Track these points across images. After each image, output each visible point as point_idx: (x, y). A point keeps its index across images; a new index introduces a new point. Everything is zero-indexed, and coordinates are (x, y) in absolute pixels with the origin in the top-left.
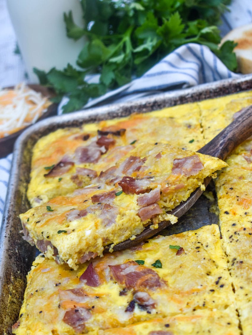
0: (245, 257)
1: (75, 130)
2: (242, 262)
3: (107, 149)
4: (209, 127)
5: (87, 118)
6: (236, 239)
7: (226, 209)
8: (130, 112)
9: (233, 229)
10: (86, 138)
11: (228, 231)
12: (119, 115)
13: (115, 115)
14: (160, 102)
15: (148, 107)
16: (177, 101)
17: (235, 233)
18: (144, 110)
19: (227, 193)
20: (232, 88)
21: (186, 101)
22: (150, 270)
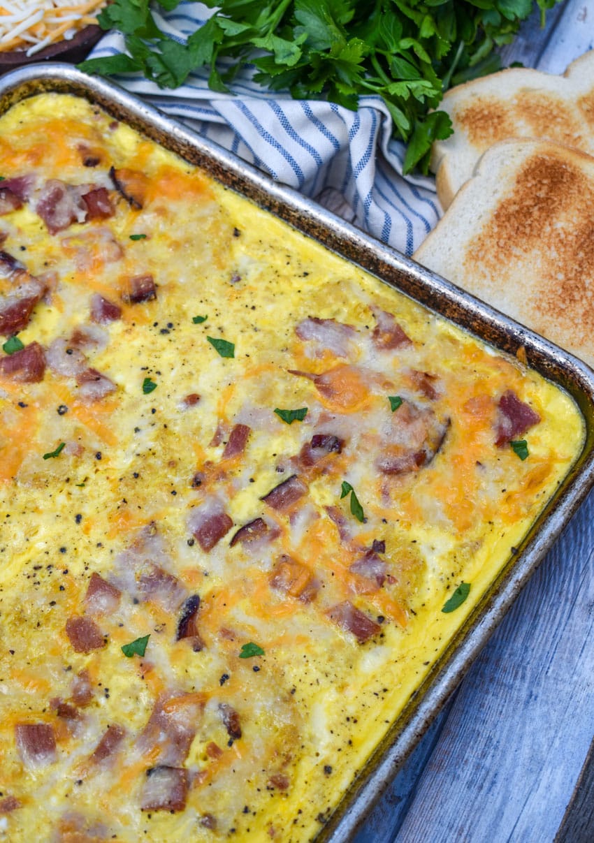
3: (87, 218)
4: (253, 308)
5: (134, 118)
6: (38, 578)
7: (87, 511)
8: (199, 161)
9: (54, 557)
10: (91, 162)
11: (47, 553)
12: (182, 152)
13: (175, 147)
14: (249, 186)
15: (228, 177)
16: (275, 206)
17: (49, 567)
18: (221, 177)
19: (121, 479)
20: (364, 259)
21: (287, 217)
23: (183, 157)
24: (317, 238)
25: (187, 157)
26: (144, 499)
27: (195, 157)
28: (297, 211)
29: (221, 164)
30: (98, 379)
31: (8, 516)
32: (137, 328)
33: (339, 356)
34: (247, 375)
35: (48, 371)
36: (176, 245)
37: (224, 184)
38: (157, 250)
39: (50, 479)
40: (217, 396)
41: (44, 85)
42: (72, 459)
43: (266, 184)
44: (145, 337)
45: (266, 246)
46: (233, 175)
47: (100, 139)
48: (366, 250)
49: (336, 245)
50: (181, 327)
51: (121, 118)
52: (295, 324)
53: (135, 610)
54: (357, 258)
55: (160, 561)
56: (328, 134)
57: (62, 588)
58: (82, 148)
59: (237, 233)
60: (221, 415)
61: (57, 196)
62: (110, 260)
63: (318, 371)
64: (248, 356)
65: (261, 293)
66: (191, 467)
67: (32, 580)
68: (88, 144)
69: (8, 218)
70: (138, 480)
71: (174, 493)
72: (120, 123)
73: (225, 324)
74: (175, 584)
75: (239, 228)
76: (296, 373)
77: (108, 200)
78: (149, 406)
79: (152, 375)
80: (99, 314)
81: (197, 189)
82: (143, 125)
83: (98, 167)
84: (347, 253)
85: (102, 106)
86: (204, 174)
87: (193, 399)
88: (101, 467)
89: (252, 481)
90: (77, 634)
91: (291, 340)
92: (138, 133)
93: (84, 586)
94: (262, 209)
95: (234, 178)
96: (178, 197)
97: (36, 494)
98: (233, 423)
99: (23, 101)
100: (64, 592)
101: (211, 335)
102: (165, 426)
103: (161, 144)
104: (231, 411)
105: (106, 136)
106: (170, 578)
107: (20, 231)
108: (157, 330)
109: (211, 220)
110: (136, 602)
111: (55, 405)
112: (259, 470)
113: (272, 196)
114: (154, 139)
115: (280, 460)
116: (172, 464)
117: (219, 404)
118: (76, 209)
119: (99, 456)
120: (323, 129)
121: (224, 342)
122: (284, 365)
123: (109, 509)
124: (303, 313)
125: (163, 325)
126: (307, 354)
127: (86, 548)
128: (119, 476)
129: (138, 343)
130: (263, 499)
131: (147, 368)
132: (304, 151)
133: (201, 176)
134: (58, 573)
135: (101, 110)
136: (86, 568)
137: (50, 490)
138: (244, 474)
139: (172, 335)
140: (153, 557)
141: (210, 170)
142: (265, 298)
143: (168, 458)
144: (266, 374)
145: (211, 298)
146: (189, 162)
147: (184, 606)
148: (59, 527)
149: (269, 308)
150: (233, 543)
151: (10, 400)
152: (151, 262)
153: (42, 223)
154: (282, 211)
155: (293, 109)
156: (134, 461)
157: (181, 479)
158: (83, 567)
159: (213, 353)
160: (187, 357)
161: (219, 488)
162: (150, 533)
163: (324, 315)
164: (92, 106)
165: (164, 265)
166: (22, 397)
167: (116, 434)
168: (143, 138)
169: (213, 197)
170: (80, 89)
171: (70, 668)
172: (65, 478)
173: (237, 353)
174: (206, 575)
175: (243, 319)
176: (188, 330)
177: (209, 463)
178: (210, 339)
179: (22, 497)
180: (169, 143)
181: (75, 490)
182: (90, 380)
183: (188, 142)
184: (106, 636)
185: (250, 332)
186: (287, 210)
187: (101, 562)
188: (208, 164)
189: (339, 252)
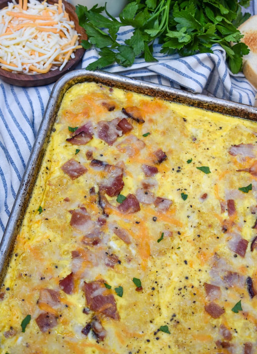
0: (182, 318)
1: (106, 89)
2: (178, 322)
3: (123, 133)
4: (208, 149)
6: (183, 294)
7: (187, 258)
8: (155, 94)
9: (184, 282)
10: (111, 109)
11: (181, 281)
12: (146, 93)
13: (142, 91)
14: (182, 98)
15: (171, 97)
16: (195, 104)
17: (185, 287)
18: (167, 98)
19: (194, 240)
20: (242, 114)
21: (202, 107)
22: (112, 297)
23: (147, 95)
24: (218, 112)
25: (149, 94)
26: (207, 245)
27: (153, 93)
28: (207, 102)
29: (167, 92)
30: (163, 201)
31: (157, 272)
32: (167, 173)
33: (252, 158)
34: (220, 179)
35: (141, 204)
36: (164, 133)
37: (169, 101)
38: (156, 137)
39: (166, 250)
40: (213, 191)
41: (74, 81)
42: (169, 238)
43: (189, 95)
44: (172, 176)
45: (198, 121)
46: (173, 96)
47: (109, 97)
48: (242, 110)
49: (228, 112)
50: (184, 167)
51: (113, 86)
52: (228, 150)
53: (229, 292)
54: (238, 115)
55: (228, 268)
56: (206, 67)
57: (195, 294)
58: (104, 104)
59: (185, 120)
60: (219, 199)
61: (106, 128)
62: (142, 148)
63: (247, 167)
64: (216, 170)
65: (207, 142)
66: (218, 225)
67: (181, 295)
68: (105, 101)
69: (88, 144)
70: (201, 238)
71: (218, 238)
72: (113, 88)
73: (200, 160)
74: (238, 275)
75: (184, 118)
76: (239, 171)
77: (128, 123)
78: (188, 205)
79: (183, 191)
80: (149, 173)
81: (160, 106)
82: (124, 86)
83: (114, 110)
84: (233, 114)
85: (102, 83)
86: (159, 99)
87: (205, 196)
88: (182, 238)
89: (245, 221)
90: (212, 311)
91: (229, 157)
92: (123, 90)
93: (203, 290)
94: (189, 106)
95: (174, 97)
96: (154, 112)
97: (163, 259)
98: (226, 201)
99: (68, 91)
100: (196, 296)
101: (198, 166)
102: (199, 211)
103: (135, 92)
104: (222, 195)
105: (110, 95)
106: (235, 274)
107: (96, 148)
108: (175, 172)
109: (172, 117)
110: (227, 289)
111: (151, 218)
112: (245, 216)
113: (194, 99)
114: (131, 90)
115: (251, 209)
116: (210, 226)
117: (215, 194)
118: (117, 131)
119: (179, 233)
120: (203, 65)
121: (204, 167)
122: (232, 169)
123: (195, 254)
124: (228, 145)
125: (176, 169)
126: (239, 161)
127: (195, 274)
128: (192, 239)
129: (170, 180)
130: (254, 227)
131: (180, 189)
132: (200, 76)
133: (158, 100)
134: (190, 289)
135: (103, 85)
136: (200, 282)
137: (168, 255)
138: (240, 220)
139: (182, 171)
140: (224, 268)
141: (161, 96)
142: (210, 143)
143: (207, 224)
144: (227, 175)
145: (189, 151)
146: (150, 96)
147: (247, 283)
148: (180, 269)
149: (214, 147)
150: (252, 250)
151: (131, 222)
152: (157, 144)
153: (103, 142)
154: (200, 105)
155: (191, 60)
156: (194, 231)
157: (217, 231)
158: (198, 282)
159: (202, 173)
160: (194, 179)
161: (234, 229)
162: (217, 258)
163: (237, 143)
164: (98, 84)
165: (163, 143)
166: (136, 219)
167: (181, 221)
168: (126, 92)
169: (167, 108)
170: (90, 78)
171: (215, 326)
172: (171, 247)
173: (211, 170)
174: (248, 267)
175: (206, 155)
176: (187, 168)
177: (225, 220)
178: (198, 168)
179: (158, 262)
180: (139, 90)
181: (177, 251)
182: (160, 202)
183: (149, 87)
184: (223, 307)
185: (212, 160)
186: (202, 104)
187: (205, 277)
188: (160, 94)
189: (229, 115)
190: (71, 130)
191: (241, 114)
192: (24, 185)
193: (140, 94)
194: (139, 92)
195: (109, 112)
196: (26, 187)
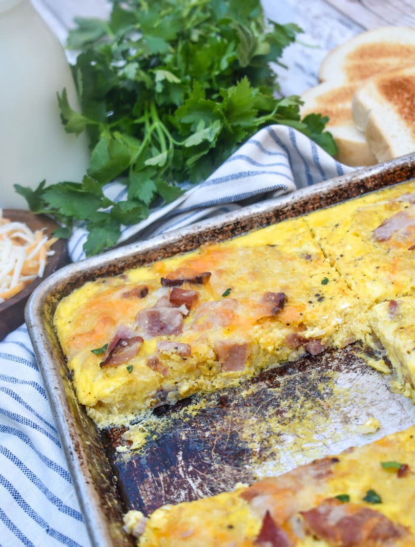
1: (116, 281)
3: (189, 308)
4: (342, 256)
5: (132, 259)
8: (198, 242)
10: (143, 294)
12: (182, 248)
13: (175, 250)
14: (245, 221)
15: (227, 231)
16: (271, 218)
18: (221, 237)
20: (353, 190)
21: (284, 216)
22: (368, 511)
23: (186, 251)
24: (314, 209)
25: (188, 248)
27: (194, 242)
29: (215, 227)
32: (305, 313)
34: (393, 273)
36: (254, 275)
37: (227, 239)
41: (54, 296)
44: (316, 311)
45: (294, 238)
46: (228, 226)
48: (350, 183)
49: (330, 200)
50: (324, 291)
51: (122, 269)
52: (373, 240)
54: (348, 194)
58: (126, 295)
59: (272, 246)
61: (154, 317)
64: (378, 267)
65: (333, 249)
68: (126, 291)
72: (125, 273)
75: (268, 244)
77: (185, 290)
81: (218, 252)
82: (142, 258)
83: (149, 292)
84: (340, 198)
85: (102, 276)
86: (210, 245)
87: (393, 305)
91: (383, 246)
92: (142, 267)
94: (264, 228)
95: (231, 227)
96: (216, 262)
103: (164, 257)
105: (127, 283)
108: (317, 304)
109: (250, 253)
114: (155, 260)
118: (175, 310)
125: (315, 299)
133: (210, 247)
135: (105, 279)
139: (327, 296)
144: (401, 264)
146: (191, 250)
149: (349, 248)
152: (255, 291)
153: (165, 337)
154: (279, 215)
163: (378, 223)
164: (97, 281)
165: (263, 286)
168: (148, 266)
169: (232, 248)
170: (78, 280)
176: (329, 289)
180: (169, 251)
185: (360, 262)
188: (206, 237)
189: (334, 203)
190: (99, 352)
191: (351, 190)
192: (74, 452)
193: (173, 257)
194: (170, 254)
195: (143, 299)
196: (80, 453)
